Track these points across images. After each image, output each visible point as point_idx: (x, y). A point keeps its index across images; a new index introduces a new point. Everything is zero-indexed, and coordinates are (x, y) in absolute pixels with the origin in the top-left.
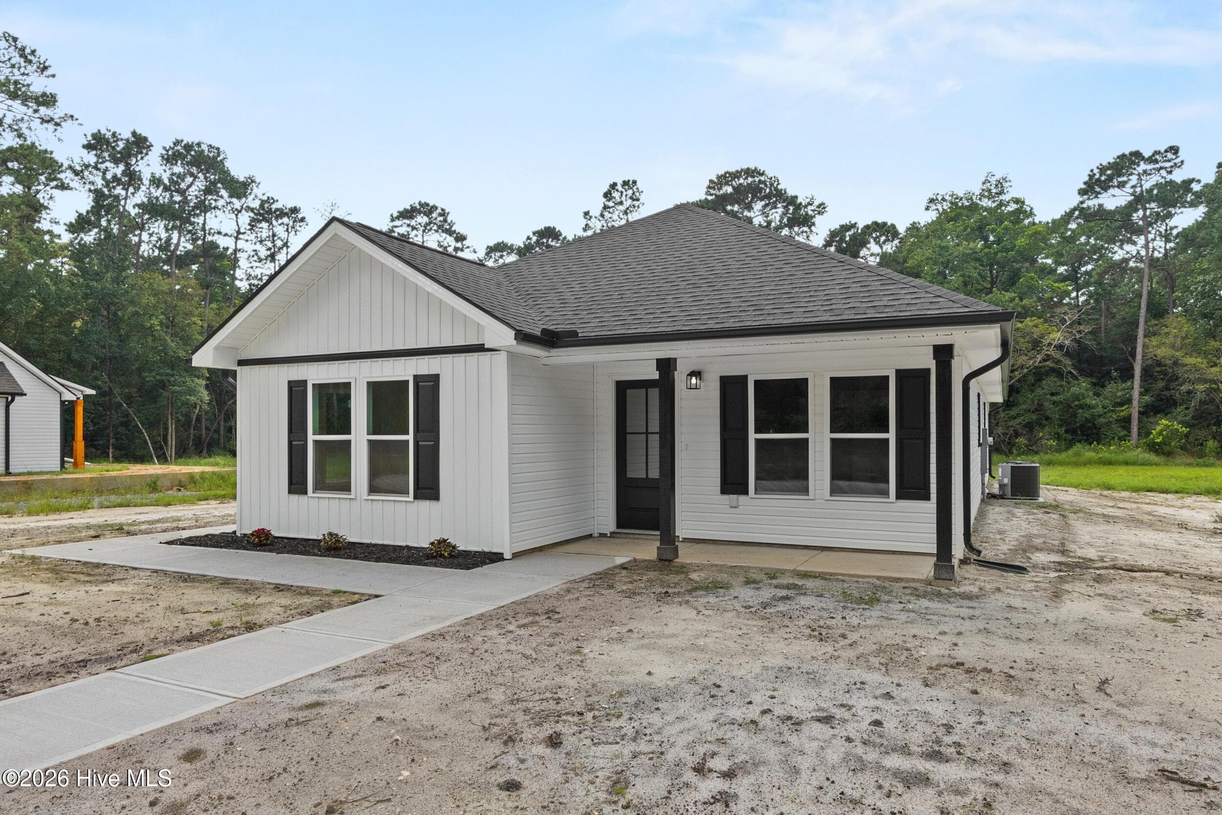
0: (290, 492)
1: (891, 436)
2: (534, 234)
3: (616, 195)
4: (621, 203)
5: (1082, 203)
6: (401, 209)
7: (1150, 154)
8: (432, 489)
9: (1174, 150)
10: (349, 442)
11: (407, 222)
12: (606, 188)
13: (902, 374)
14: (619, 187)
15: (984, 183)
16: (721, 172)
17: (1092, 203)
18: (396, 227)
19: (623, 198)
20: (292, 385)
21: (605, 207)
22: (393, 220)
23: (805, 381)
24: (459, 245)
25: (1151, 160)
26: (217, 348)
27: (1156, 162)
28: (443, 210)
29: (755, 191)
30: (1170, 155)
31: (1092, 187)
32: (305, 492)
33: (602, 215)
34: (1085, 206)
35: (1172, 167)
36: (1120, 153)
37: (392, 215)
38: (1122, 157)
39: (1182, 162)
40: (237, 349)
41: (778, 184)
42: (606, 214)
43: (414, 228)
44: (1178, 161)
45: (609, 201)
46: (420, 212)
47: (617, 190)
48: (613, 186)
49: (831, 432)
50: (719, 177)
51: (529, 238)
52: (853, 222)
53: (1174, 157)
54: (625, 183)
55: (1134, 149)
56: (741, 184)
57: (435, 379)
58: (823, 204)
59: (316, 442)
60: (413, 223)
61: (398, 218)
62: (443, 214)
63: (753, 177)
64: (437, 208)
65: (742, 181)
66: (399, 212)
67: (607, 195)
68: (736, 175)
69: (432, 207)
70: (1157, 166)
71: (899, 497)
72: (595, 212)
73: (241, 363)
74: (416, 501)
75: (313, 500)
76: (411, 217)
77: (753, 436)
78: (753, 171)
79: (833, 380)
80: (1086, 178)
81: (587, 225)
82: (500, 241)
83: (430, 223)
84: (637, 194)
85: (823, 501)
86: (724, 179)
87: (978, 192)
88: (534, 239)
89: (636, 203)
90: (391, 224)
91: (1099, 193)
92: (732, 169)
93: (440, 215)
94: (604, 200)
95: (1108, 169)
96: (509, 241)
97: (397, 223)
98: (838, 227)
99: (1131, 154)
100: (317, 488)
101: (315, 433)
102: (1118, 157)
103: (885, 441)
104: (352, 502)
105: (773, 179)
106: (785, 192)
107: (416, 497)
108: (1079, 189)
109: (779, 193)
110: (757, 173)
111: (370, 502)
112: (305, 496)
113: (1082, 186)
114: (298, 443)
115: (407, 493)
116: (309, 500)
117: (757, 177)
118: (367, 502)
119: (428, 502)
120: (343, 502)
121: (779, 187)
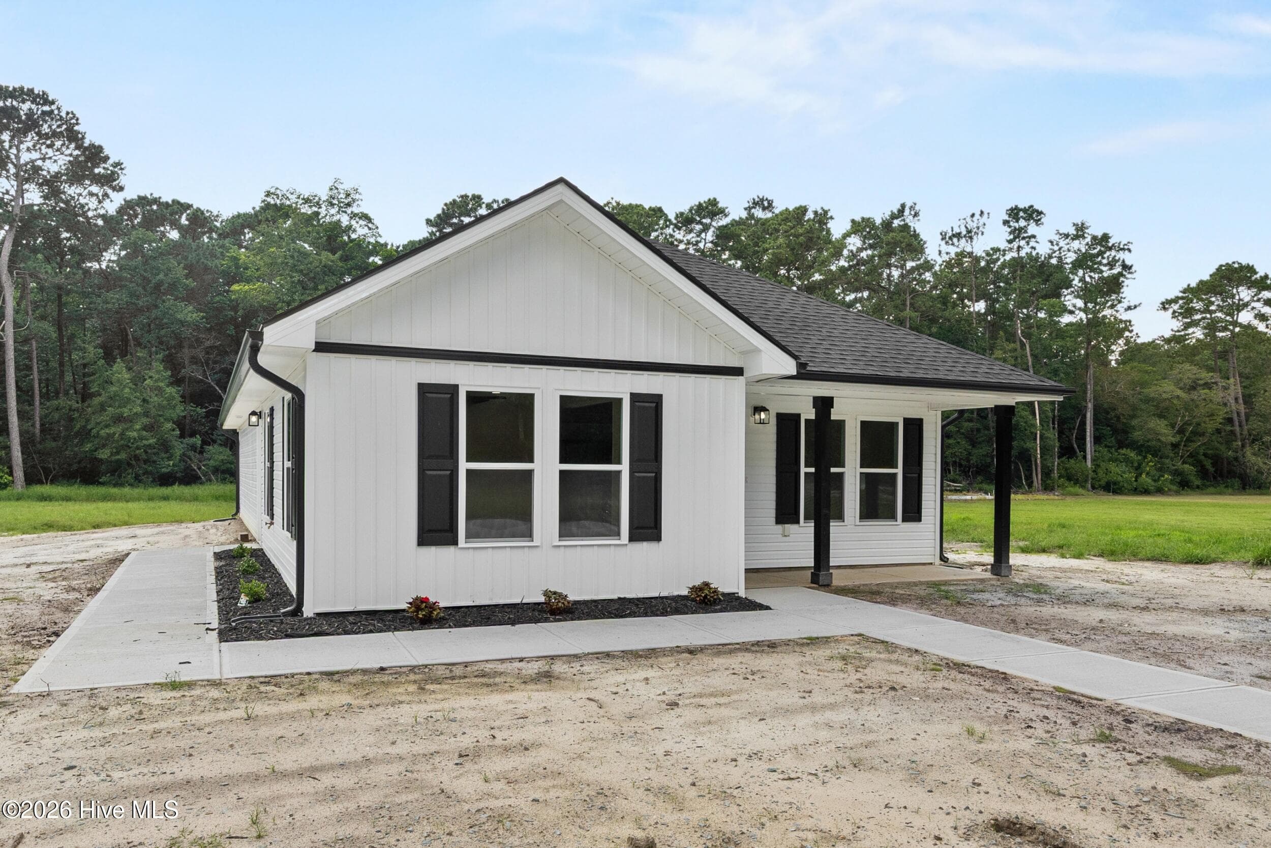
0: (421, 543)
8: (653, 528)
10: (530, 473)
13: (907, 421)
15: (331, 189)
20: (424, 390)
23: (845, 421)
32: (455, 542)
36: (463, 193)
38: (465, 197)
41: (77, 124)
49: (862, 467)
55: (476, 193)
57: (657, 400)
59: (469, 472)
63: (35, 102)
71: (904, 520)
74: (630, 544)
75: (466, 552)
77: (803, 470)
78: (37, 95)
79: (863, 423)
85: (854, 527)
99: (473, 196)
100: (469, 536)
101: (469, 459)
102: (462, 197)
103: (894, 476)
104: (534, 551)
105: (71, 115)
106: (83, 138)
107: (632, 539)
108: (431, 221)
109: (73, 136)
110: (43, 99)
111: (562, 549)
112: (452, 549)
113: (432, 218)
114: (439, 472)
115: (618, 534)
116: (459, 552)
117: (42, 105)
118: (557, 550)
119: (645, 544)
120: (520, 551)
121: (76, 128)
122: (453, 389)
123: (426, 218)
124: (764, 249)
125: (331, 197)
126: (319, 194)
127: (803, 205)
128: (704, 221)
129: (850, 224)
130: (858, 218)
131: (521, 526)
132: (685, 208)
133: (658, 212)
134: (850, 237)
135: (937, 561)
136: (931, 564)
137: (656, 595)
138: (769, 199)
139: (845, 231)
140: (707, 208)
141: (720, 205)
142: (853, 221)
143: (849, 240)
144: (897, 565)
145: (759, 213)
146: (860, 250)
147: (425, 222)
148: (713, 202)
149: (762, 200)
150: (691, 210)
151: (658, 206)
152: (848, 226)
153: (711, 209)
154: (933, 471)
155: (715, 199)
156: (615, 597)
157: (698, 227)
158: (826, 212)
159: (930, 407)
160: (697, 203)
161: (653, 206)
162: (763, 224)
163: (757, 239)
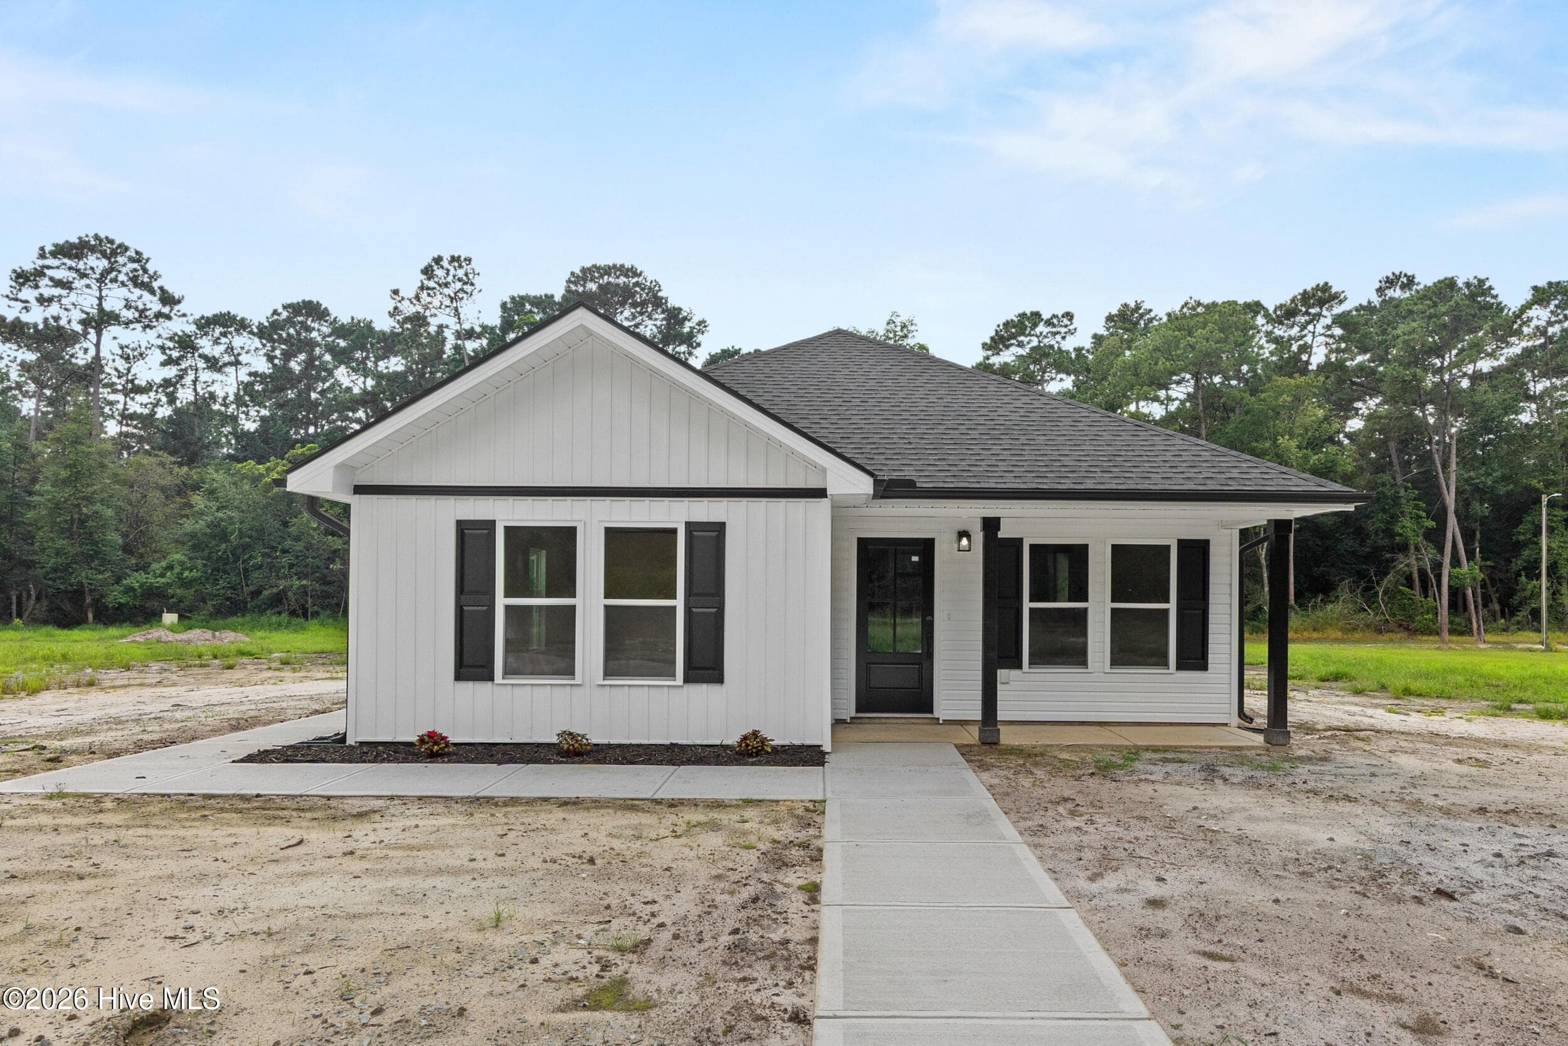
0: (458, 677)
1: (1172, 606)
2: (285, 307)
3: (440, 273)
4: (446, 285)
5: (988, 358)
6: (61, 242)
7: (1049, 317)
8: (713, 669)
9: (1069, 316)
10: (572, 608)
11: (69, 262)
12: (426, 260)
13: (1183, 544)
14: (445, 263)
15: (888, 323)
16: (588, 265)
17: (996, 360)
18: (48, 267)
19: (450, 279)
20: (463, 527)
21: (422, 288)
22: (42, 256)
23: (1087, 546)
24: (166, 310)
25: (1049, 323)
26: (341, 467)
27: (1054, 326)
28: (137, 253)
29: (626, 295)
30: (1066, 321)
31: (997, 343)
32: (490, 678)
33: (417, 298)
34: (991, 361)
35: (1066, 333)
36: (1021, 311)
37: (42, 249)
38: (1023, 315)
39: (1075, 329)
40: (355, 468)
41: (660, 290)
42: (424, 295)
43: (83, 275)
44: (1071, 327)
45: (429, 279)
46: (93, 249)
47: (442, 267)
48: (438, 260)
49: (1113, 601)
50: (583, 270)
51: (275, 312)
52: (737, 348)
53: (1069, 323)
54: (453, 259)
55: (1035, 310)
56: (609, 283)
57: (720, 528)
58: (704, 322)
59: (507, 608)
60: (81, 265)
61: (54, 255)
62: (138, 258)
63: (627, 276)
64: (127, 249)
65: (611, 280)
66: (56, 246)
67: (428, 272)
68: (607, 270)
69: (120, 246)
70: (1054, 330)
71: (1180, 667)
72: (408, 291)
73: (359, 490)
74: (686, 686)
75: (501, 688)
76: (79, 257)
77: (1027, 605)
78: (628, 270)
79: (1115, 547)
80: (993, 334)
81: (396, 308)
82: (224, 311)
83: (112, 270)
84: (471, 276)
85: (1102, 674)
86: (587, 273)
87: (882, 333)
88: (285, 314)
89: (468, 288)
90: (41, 262)
91: (1001, 350)
92: (601, 262)
93: (132, 260)
94: (424, 277)
95: (1014, 327)
96: (240, 312)
97: (51, 262)
98: (719, 351)
99: (1032, 314)
100: (508, 672)
101: (507, 595)
102: (1020, 315)
103: (1166, 612)
104: (575, 689)
105: (654, 283)
106: (666, 302)
107: (687, 680)
108: (986, 344)
109: (658, 302)
110: (633, 272)
111: (607, 688)
112: (489, 684)
113: (988, 341)
114: (474, 608)
115: (673, 675)
116: (496, 689)
117: (633, 277)
118: (602, 689)
119: (705, 686)
120: (561, 689)
121: (660, 294)
122: (491, 524)
123: (982, 342)
124: (1393, 336)
125: (888, 331)
126: (877, 330)
127: (1450, 276)
128: (1312, 311)
129: (1532, 292)
130: (1542, 283)
131: (562, 664)
132: (1285, 298)
133: (1255, 307)
134: (1531, 309)
135: (1235, 720)
136: (1226, 725)
137: (718, 742)
138: (1409, 274)
139: (1524, 302)
140: (1314, 295)
141: (1333, 290)
142: (1535, 288)
143: (1531, 313)
144: (1171, 724)
145: (1396, 293)
146: (1550, 323)
147: (981, 346)
148: (1326, 288)
149: (1398, 277)
150: (1293, 301)
151: (1256, 300)
152: (1528, 296)
153: (1322, 296)
154: (1228, 606)
155: (1326, 284)
156: (667, 742)
157: (1303, 319)
158: (1481, 282)
159: (1223, 525)
160: (1302, 291)
161: (1249, 300)
162: (1396, 306)
163: (1386, 325)
